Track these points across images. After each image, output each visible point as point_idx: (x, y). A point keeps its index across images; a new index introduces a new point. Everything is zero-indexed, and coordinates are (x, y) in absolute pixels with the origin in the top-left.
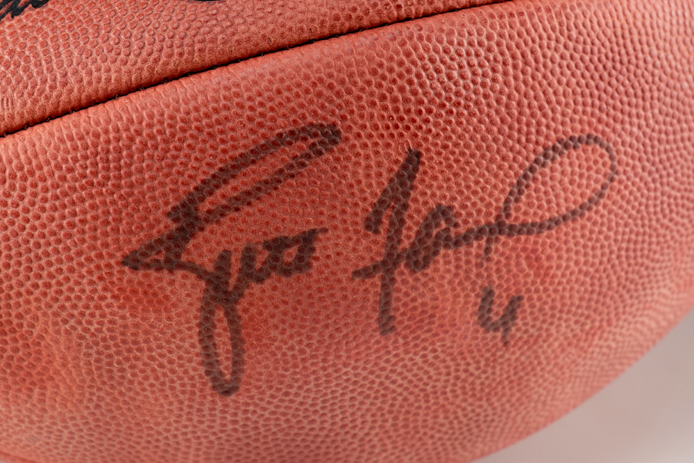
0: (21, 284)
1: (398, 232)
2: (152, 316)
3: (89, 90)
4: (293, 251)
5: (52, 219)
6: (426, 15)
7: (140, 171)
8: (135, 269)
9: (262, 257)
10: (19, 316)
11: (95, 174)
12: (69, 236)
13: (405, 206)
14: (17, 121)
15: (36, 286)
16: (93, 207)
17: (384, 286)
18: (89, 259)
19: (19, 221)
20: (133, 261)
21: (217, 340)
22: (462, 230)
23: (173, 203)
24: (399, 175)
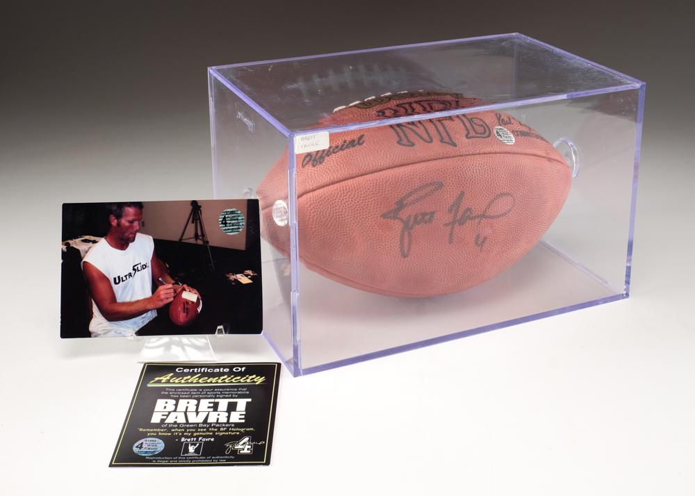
0: (351, 221)
1: (457, 214)
2: (387, 233)
3: (375, 168)
4: (428, 216)
5: (362, 203)
6: (467, 155)
7: (388, 191)
8: (384, 218)
9: (420, 217)
10: (350, 230)
11: (376, 191)
12: (366, 208)
13: (459, 207)
14: (354, 175)
15: (355, 222)
16: (374, 200)
17: (452, 230)
18: (372, 215)
19: (353, 203)
20: (384, 216)
21: (405, 241)
22: (474, 215)
23: (396, 200)
24: (458, 198)
